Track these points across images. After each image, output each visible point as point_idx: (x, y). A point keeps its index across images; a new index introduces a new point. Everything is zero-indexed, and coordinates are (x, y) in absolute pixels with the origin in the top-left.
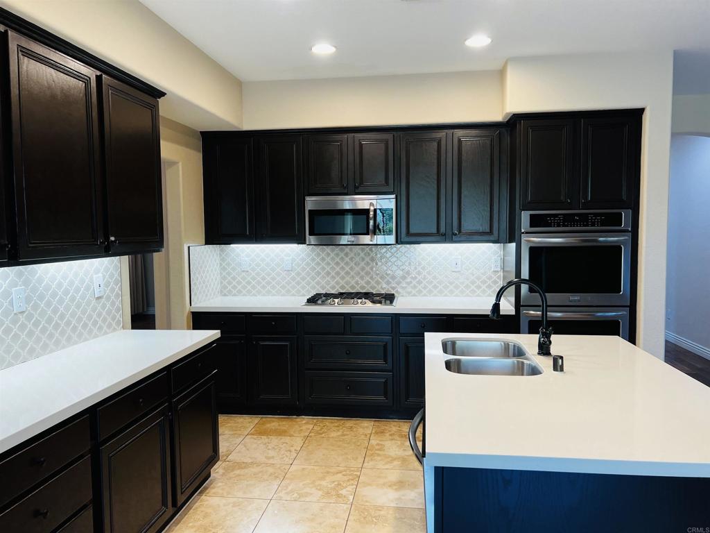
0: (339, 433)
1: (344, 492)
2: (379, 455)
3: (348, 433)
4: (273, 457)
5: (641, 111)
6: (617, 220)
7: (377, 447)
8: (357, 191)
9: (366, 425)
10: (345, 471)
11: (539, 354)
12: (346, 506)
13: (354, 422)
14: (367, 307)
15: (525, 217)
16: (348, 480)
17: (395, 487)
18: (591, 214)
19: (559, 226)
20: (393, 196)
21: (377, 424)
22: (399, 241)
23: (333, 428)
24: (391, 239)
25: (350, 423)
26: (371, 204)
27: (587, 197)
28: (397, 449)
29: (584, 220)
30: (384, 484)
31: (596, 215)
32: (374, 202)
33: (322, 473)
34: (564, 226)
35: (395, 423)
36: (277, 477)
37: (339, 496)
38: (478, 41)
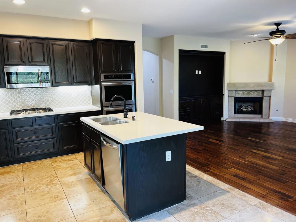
0: (37, 166)
1: (54, 182)
2: (60, 168)
3: (41, 165)
4: (12, 181)
5: (134, 42)
6: (129, 77)
7: (57, 166)
8: (30, 64)
9: (47, 161)
10: (50, 176)
11: (124, 118)
12: (59, 186)
13: (41, 161)
14: (42, 114)
15: (102, 75)
16: (54, 178)
17: (73, 175)
18: (122, 75)
19: (113, 79)
20: (48, 67)
21: (51, 159)
22: (53, 86)
23: (33, 165)
24: (49, 85)
25: (39, 162)
26: (39, 70)
27: (121, 69)
28: (66, 165)
29: (120, 77)
30: (69, 176)
31: (124, 75)
32: (40, 69)
33: (40, 179)
34: (115, 79)
35: (59, 158)
36: (20, 186)
37: (53, 184)
38: (85, 10)
